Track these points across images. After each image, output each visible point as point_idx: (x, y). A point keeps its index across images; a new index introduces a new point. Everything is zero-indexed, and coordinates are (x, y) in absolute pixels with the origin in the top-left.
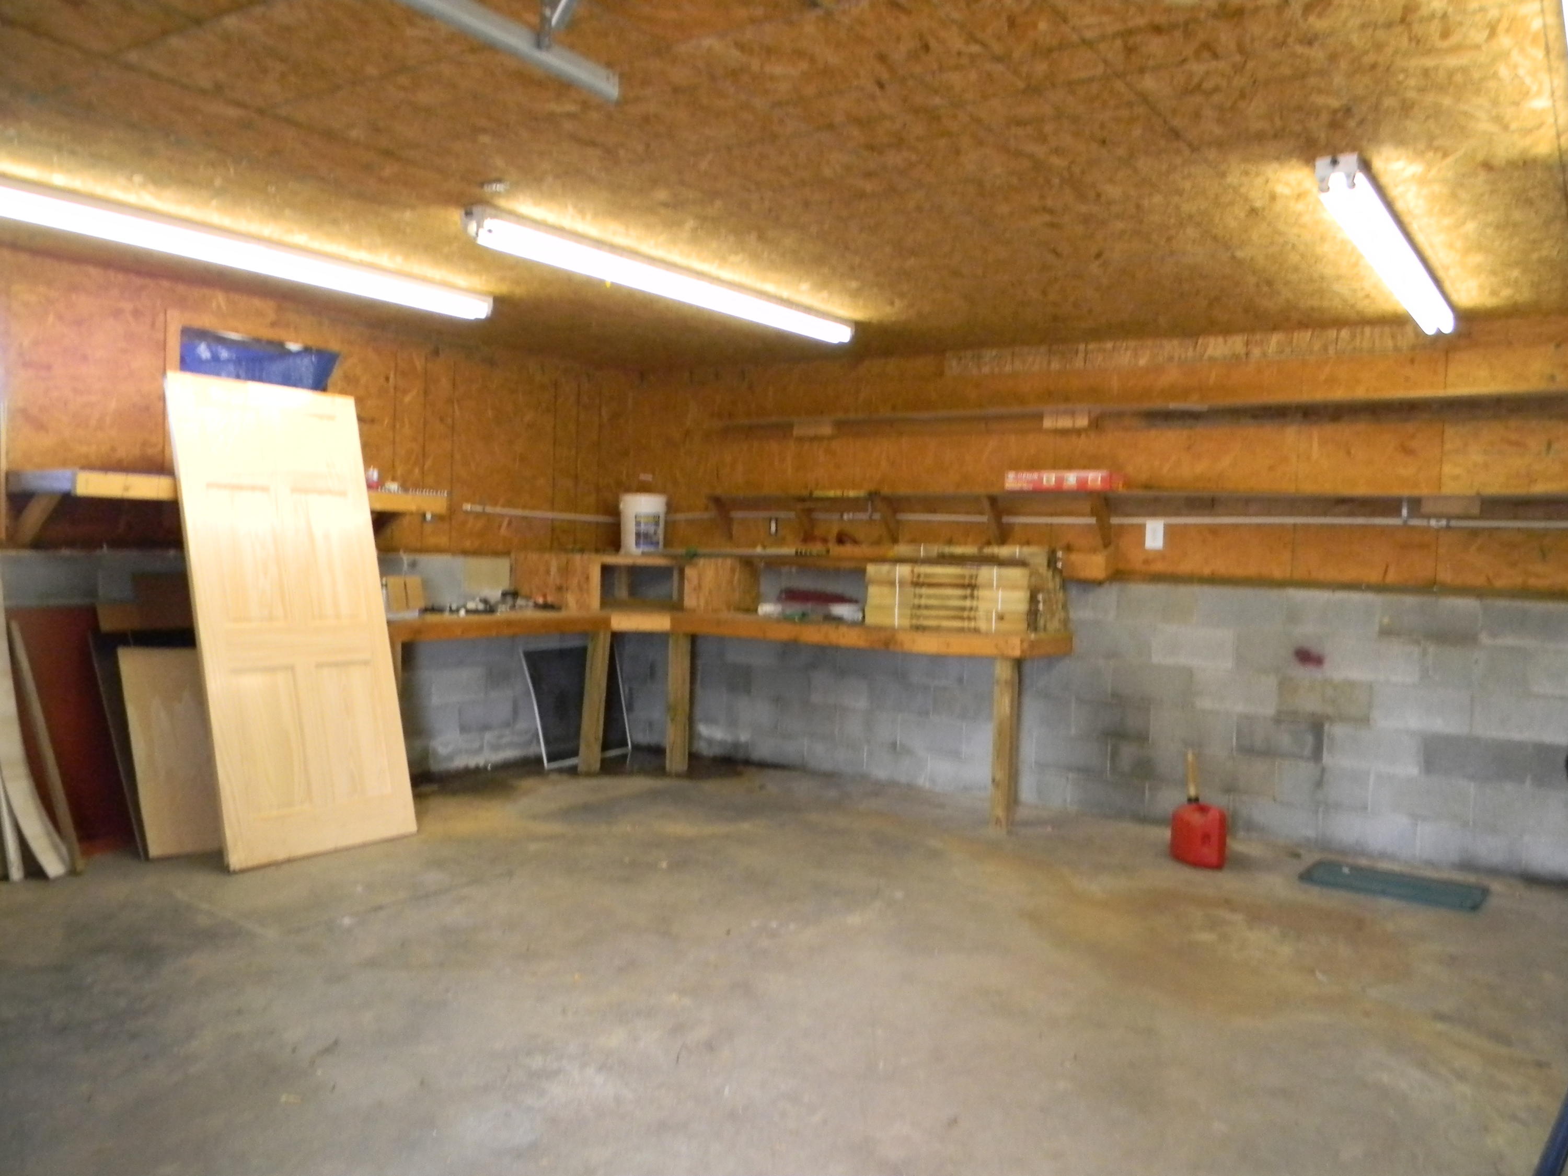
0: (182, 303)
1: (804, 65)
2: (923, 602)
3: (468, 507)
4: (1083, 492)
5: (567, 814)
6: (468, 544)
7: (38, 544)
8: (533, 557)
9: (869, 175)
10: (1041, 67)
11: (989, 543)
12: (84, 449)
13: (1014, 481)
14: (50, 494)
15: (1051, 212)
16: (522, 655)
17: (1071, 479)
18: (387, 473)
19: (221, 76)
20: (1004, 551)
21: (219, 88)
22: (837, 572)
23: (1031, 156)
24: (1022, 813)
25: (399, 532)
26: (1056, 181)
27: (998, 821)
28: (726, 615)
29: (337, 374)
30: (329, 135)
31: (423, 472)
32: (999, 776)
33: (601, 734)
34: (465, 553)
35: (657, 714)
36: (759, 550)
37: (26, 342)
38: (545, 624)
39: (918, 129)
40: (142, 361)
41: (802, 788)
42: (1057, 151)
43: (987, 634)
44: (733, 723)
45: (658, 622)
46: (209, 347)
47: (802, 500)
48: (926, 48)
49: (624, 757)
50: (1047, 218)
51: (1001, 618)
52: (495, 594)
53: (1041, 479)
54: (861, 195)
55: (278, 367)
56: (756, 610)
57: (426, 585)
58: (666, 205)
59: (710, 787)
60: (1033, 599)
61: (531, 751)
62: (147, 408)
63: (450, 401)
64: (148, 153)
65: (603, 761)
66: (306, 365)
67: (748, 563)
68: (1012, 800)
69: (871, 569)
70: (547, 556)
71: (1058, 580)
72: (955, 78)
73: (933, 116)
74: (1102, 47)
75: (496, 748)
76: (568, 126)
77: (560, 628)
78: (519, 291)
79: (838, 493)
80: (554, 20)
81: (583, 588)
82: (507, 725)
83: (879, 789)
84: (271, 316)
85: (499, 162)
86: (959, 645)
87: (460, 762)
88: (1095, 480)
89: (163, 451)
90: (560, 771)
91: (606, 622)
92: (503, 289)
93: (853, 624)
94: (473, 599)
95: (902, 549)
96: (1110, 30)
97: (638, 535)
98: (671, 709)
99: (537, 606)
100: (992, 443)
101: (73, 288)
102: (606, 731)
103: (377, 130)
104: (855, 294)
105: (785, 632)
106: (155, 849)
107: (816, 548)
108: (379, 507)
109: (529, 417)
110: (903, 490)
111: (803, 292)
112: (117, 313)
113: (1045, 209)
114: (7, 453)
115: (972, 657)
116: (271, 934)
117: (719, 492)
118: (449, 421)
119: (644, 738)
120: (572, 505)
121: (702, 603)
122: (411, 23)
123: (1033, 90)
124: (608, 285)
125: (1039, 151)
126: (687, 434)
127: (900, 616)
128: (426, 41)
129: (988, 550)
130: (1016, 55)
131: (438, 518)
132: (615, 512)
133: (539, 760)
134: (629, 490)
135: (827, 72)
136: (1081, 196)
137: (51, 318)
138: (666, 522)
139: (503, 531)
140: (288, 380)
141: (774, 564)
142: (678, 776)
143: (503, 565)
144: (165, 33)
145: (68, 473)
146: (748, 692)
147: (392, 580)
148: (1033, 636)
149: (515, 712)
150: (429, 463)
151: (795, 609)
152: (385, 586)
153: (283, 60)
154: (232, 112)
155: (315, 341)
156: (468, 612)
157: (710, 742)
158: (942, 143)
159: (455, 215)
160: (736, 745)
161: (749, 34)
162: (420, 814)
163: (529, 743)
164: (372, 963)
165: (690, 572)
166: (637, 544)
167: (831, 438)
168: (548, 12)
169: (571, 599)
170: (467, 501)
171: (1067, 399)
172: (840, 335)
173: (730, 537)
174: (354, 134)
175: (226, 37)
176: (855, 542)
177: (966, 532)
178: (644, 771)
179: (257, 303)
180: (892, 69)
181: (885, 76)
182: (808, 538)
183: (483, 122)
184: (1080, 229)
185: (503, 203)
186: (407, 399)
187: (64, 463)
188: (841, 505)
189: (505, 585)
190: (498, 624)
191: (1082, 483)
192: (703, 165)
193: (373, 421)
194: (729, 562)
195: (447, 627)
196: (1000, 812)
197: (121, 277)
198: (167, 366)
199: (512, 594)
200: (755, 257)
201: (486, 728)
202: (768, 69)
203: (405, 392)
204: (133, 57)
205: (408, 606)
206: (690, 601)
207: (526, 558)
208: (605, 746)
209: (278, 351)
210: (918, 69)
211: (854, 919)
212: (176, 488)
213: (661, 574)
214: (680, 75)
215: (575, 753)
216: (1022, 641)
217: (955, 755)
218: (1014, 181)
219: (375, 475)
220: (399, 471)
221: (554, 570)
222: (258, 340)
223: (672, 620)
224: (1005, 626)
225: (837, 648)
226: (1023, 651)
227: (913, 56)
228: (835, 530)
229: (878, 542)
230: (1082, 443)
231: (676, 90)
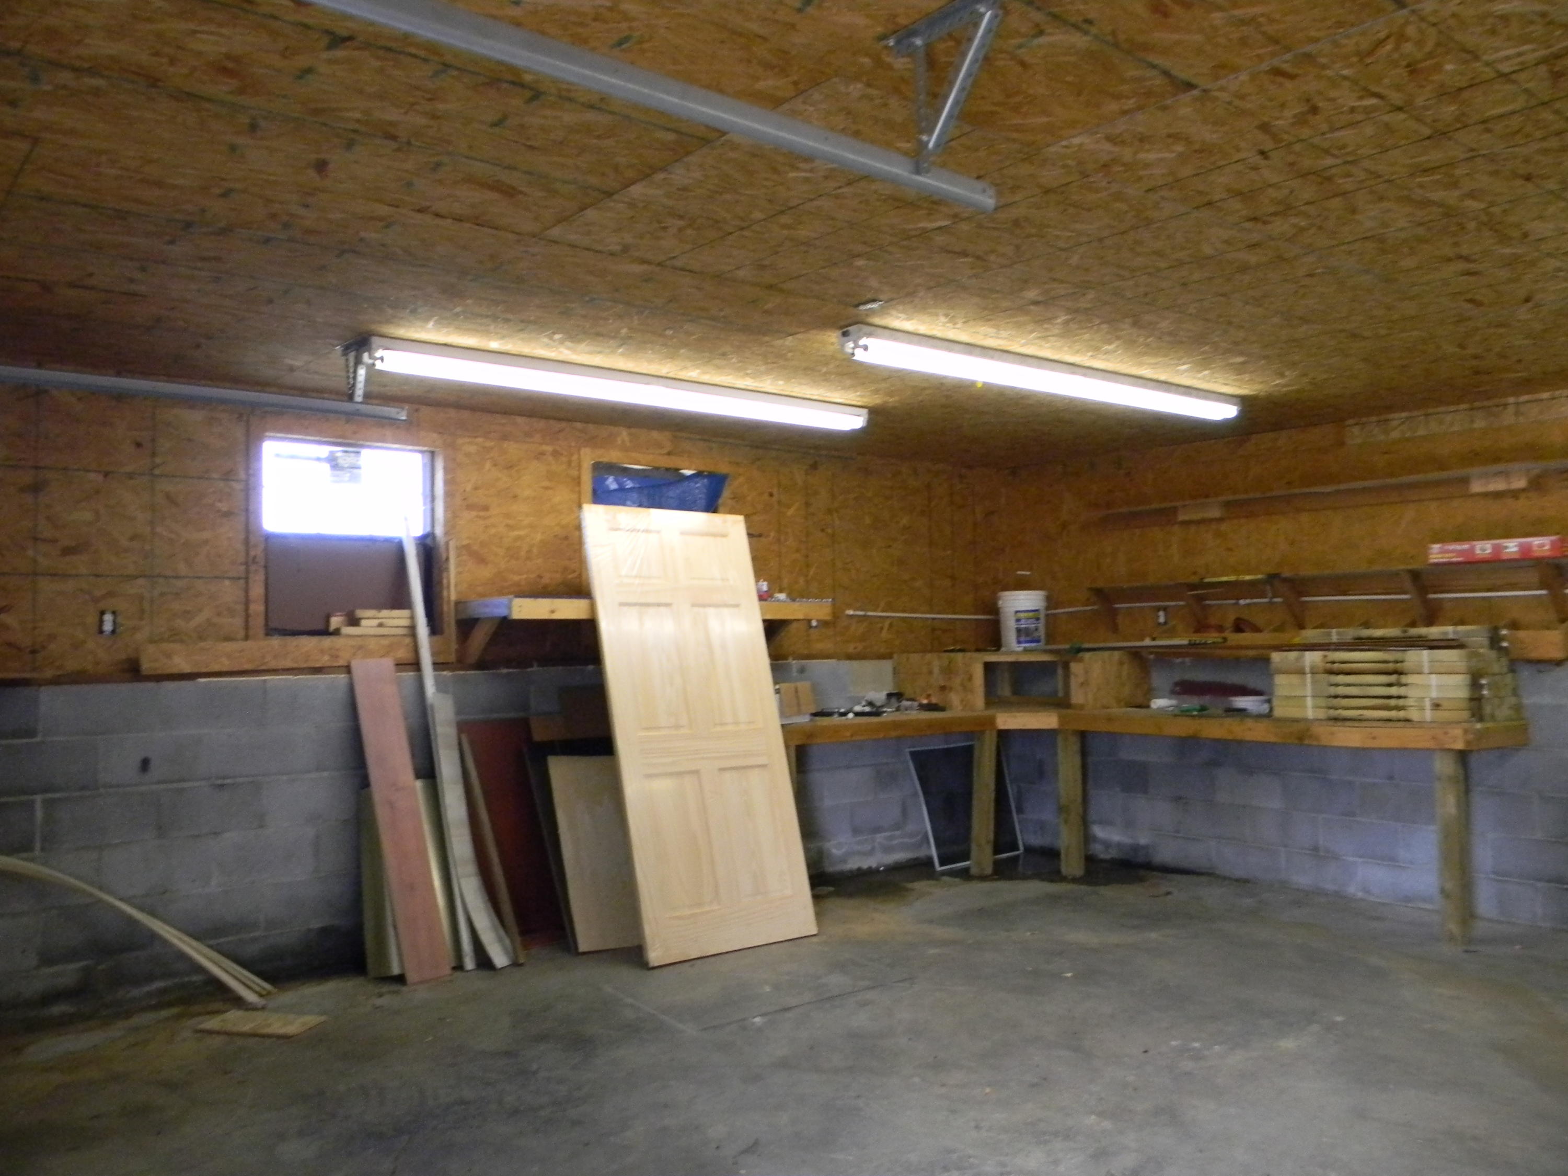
0: (592, 442)
1: (1179, 148)
2: (1341, 690)
3: (850, 612)
4: (1526, 561)
5: (963, 918)
6: (851, 649)
7: (481, 665)
8: (915, 658)
9: (1253, 246)
10: (1449, 110)
11: (1413, 624)
12: (516, 578)
13: (1437, 553)
14: (492, 619)
15: (1467, 259)
16: (908, 757)
17: (1512, 546)
18: (776, 584)
19: (628, 238)
20: (1434, 632)
21: (626, 249)
22: (1237, 663)
23: (1440, 205)
24: (1480, 928)
25: (790, 639)
26: (1472, 225)
27: (1452, 938)
28: (1116, 711)
29: (726, 493)
30: (719, 278)
31: (807, 582)
32: (1449, 886)
33: (991, 836)
34: (850, 657)
35: (1048, 815)
36: (1147, 642)
37: (469, 487)
38: (930, 724)
39: (1307, 192)
40: (562, 496)
41: (1212, 895)
42: (1472, 195)
43: (1421, 724)
44: (1129, 824)
45: (1046, 720)
46: (616, 480)
47: (1192, 587)
48: (1314, 110)
49: (1015, 859)
50: (1461, 266)
51: (1436, 706)
52: (879, 697)
53: (1472, 549)
54: (1244, 268)
55: (674, 492)
56: (1148, 707)
57: (816, 689)
58: (1036, 303)
59: (1108, 892)
60: (1475, 685)
61: (921, 853)
62: (566, 538)
63: (829, 511)
64: (566, 313)
65: (997, 863)
66: (699, 488)
67: (1136, 655)
68: (1468, 915)
69: (1276, 657)
70: (929, 656)
71: (1504, 661)
72: (1346, 135)
73: (1324, 178)
74: (1522, 76)
75: (887, 850)
76: (940, 239)
77: (946, 729)
78: (892, 400)
79: (1232, 578)
80: (931, 145)
81: (966, 688)
82: (897, 826)
83: (1303, 898)
84: (668, 446)
85: (874, 282)
86: (1388, 738)
87: (853, 864)
88: (1542, 545)
89: (580, 575)
90: (951, 873)
91: (992, 721)
92: (876, 400)
93: (1259, 717)
94: (859, 703)
95: (1310, 635)
96: (1531, 58)
97: (1019, 631)
98: (1062, 810)
99: (923, 707)
100: (1410, 513)
101: (505, 437)
102: (997, 834)
103: (763, 267)
104: (1240, 370)
105: (1184, 727)
106: (584, 945)
107: (1212, 637)
108: (768, 617)
109: (905, 521)
110: (1307, 571)
111: (1184, 374)
112: (540, 455)
113: (1460, 257)
114: (456, 585)
115: (1403, 751)
116: (690, 1030)
117: (1100, 584)
118: (830, 531)
119: (1036, 840)
120: (951, 606)
121: (1090, 696)
122: (794, 168)
123: (1440, 135)
124: (979, 385)
125: (1451, 197)
126: (1064, 526)
127: (1316, 707)
128: (807, 180)
129: (1414, 631)
130: (1419, 101)
131: (824, 624)
132: (994, 610)
133: (929, 862)
134: (1007, 588)
135: (1205, 150)
136: (1505, 239)
137: (488, 465)
138: (1047, 615)
139: (884, 634)
140: (684, 505)
141: (1165, 656)
142: (1075, 880)
143: (887, 666)
144: (583, 208)
145: (504, 600)
146: (1145, 792)
147: (783, 686)
148: (1479, 726)
149: (904, 812)
150: (812, 571)
151: (1192, 702)
152: (777, 692)
153: (681, 217)
154: (638, 269)
155: (707, 466)
156: (857, 714)
157: (1107, 845)
158: (1336, 203)
159: (832, 337)
160: (1136, 848)
161: (1121, 126)
162: (819, 915)
163: (918, 846)
164: (783, 1064)
165: (1075, 667)
166: (1019, 642)
167: (1220, 520)
168: (925, 138)
169: (955, 699)
170: (850, 606)
171: (1497, 460)
172: (1227, 412)
173: (1115, 629)
174: (741, 274)
175: (632, 205)
176: (1256, 629)
177: (1386, 613)
178: (1038, 876)
179: (655, 434)
180: (1275, 137)
181: (1268, 145)
182: (1201, 627)
183: (860, 248)
184: (1504, 274)
185: (877, 320)
186: (790, 512)
187: (501, 593)
188: (1236, 590)
189: (890, 688)
190: (884, 725)
191: (1526, 551)
192: (1075, 260)
193: (760, 536)
194: (1117, 654)
195: (836, 729)
196: (1453, 927)
197: (542, 424)
198: (583, 500)
199: (896, 696)
200: (1130, 344)
201: (878, 830)
202: (1142, 156)
203: (789, 507)
204: (555, 232)
205: (799, 713)
206: (1077, 697)
207: (908, 659)
208: (997, 851)
209: (673, 477)
210: (1305, 132)
211: (1288, 1044)
212: (593, 608)
213: (1045, 669)
214: (1050, 176)
215: (966, 856)
216: (1466, 731)
217: (1391, 860)
218: (1421, 231)
219: (764, 586)
220: (785, 582)
221: (936, 670)
222: (657, 469)
223: (1060, 717)
224: (1442, 715)
225: (1240, 742)
226: (1468, 743)
227: (1300, 121)
228: (1231, 617)
229: (1280, 628)
230: (1521, 505)
231: (1047, 191)
